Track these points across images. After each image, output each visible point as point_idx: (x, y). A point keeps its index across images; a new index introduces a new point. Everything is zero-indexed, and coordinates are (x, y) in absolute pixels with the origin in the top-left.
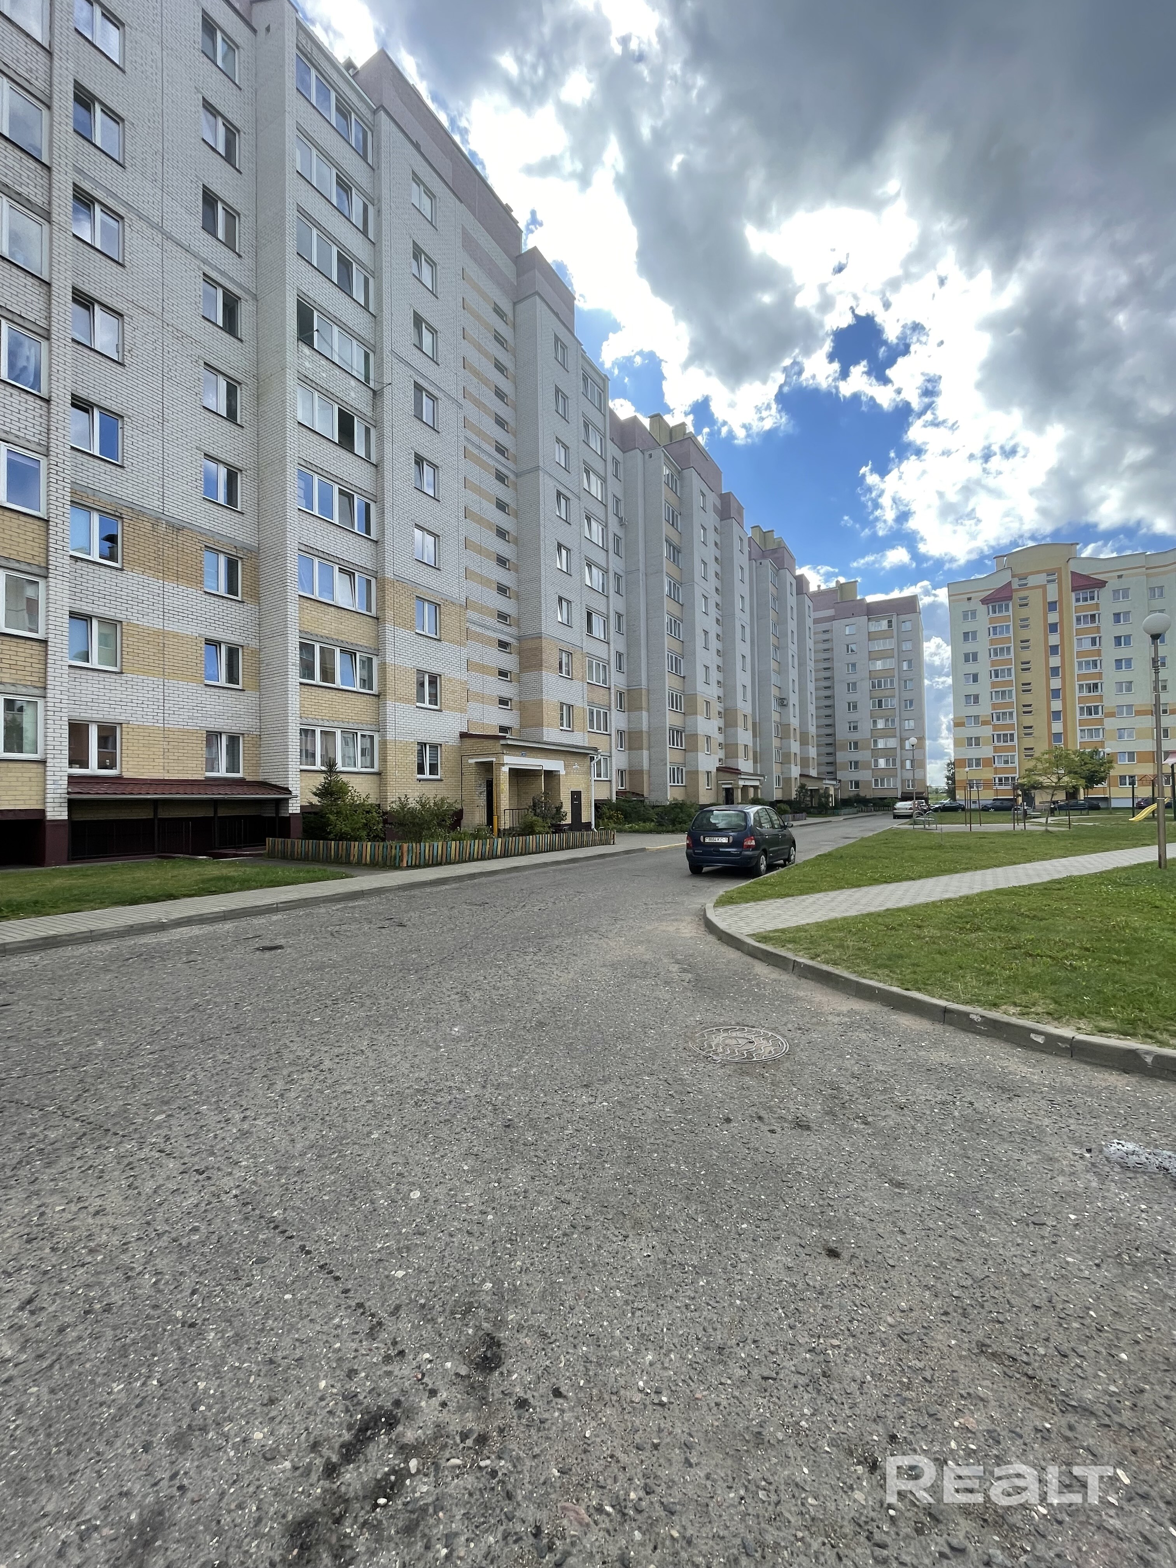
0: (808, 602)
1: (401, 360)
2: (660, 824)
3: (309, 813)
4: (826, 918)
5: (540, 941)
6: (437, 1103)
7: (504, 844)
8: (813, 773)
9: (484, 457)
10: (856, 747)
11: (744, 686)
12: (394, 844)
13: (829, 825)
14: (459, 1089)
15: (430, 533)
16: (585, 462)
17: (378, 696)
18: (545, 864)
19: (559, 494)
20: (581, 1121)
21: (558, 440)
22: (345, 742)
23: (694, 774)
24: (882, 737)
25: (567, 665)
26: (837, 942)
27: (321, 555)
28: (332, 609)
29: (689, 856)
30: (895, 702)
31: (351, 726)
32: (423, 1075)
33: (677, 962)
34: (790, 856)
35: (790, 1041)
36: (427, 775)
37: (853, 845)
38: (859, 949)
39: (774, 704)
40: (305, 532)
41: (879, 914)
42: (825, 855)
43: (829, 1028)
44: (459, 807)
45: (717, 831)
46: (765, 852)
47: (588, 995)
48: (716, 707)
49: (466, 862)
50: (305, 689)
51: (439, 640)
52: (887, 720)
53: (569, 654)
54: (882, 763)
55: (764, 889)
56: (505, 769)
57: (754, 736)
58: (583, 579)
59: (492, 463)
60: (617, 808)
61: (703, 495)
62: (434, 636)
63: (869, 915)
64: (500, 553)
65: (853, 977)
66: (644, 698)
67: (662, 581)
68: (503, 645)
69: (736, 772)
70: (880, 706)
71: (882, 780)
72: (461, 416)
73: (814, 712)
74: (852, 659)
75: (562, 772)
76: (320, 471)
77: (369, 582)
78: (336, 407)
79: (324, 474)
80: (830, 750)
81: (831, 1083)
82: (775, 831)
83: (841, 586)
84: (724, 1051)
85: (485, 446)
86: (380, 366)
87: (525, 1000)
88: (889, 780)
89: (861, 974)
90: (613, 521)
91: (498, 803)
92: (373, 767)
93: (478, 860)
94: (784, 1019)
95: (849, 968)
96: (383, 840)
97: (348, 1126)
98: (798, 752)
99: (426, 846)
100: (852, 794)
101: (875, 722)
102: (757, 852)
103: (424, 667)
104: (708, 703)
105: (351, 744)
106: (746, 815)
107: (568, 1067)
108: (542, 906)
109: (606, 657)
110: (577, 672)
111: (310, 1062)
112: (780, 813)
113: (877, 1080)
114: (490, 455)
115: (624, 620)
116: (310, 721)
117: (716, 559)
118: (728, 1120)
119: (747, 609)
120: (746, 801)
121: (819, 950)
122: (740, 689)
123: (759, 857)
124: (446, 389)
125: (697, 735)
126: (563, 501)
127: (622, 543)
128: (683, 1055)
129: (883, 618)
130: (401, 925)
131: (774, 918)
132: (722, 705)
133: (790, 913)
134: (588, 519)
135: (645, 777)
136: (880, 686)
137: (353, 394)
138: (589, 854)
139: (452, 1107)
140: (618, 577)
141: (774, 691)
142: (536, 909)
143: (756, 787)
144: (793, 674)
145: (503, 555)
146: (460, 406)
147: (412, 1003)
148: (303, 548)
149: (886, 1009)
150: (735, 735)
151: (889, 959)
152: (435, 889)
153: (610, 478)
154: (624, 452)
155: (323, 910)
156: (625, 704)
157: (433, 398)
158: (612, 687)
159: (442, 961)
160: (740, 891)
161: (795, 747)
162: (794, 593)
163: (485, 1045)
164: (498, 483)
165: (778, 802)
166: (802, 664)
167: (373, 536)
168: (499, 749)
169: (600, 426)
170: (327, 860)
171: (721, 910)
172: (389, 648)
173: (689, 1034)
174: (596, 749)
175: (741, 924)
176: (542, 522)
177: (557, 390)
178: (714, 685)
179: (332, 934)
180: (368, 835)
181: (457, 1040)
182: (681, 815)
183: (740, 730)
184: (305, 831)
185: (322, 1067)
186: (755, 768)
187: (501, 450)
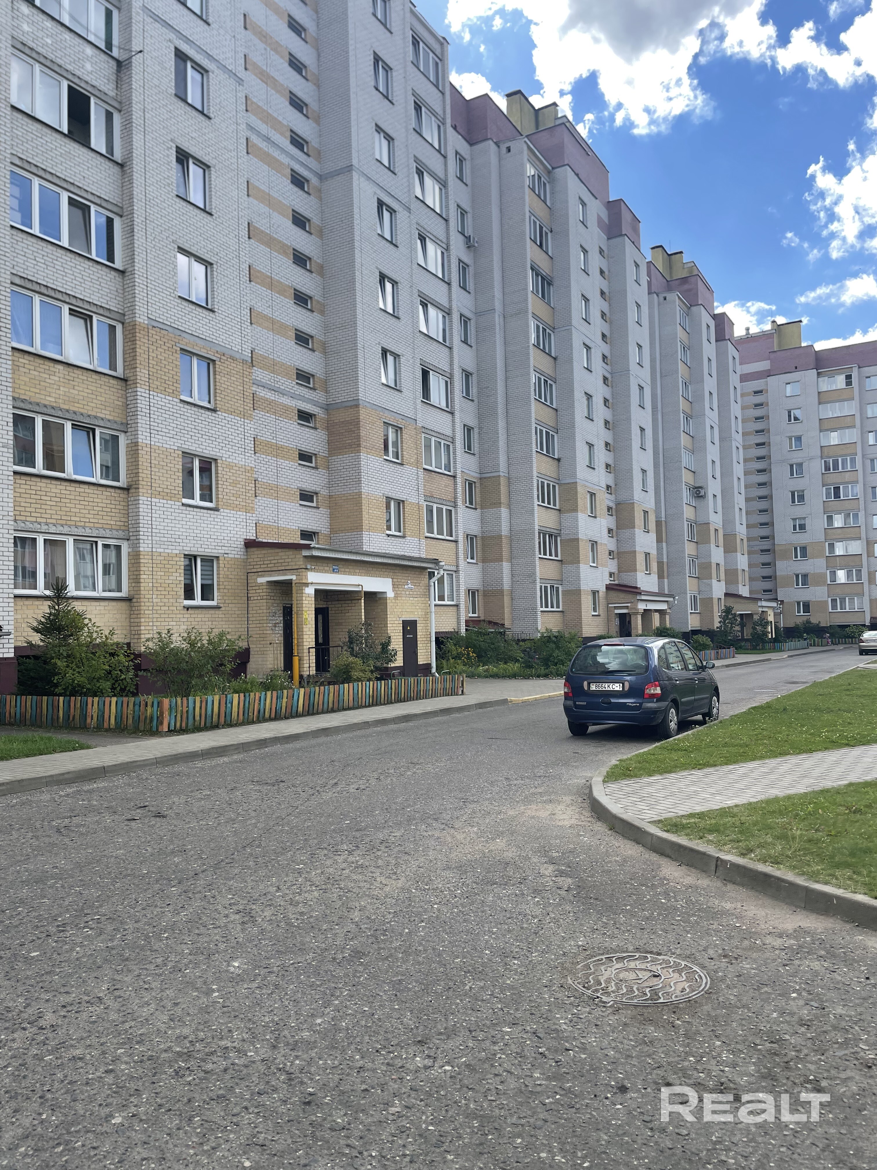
0: (732, 350)
1: (157, 18)
2: (529, 666)
3: (28, 657)
4: (763, 797)
5: (358, 834)
6: (206, 1072)
7: (308, 697)
8: (744, 591)
9: (276, 154)
10: (804, 554)
11: (644, 471)
12: (150, 699)
13: (767, 665)
14: (238, 1051)
15: (199, 259)
16: (416, 160)
17: (127, 489)
18: (366, 724)
19: (381, 204)
20: (413, 1094)
21: (379, 129)
22: (80, 555)
23: (575, 594)
24: (840, 540)
25: (395, 444)
26: (778, 832)
27: (43, 290)
28: (60, 367)
29: (567, 710)
30: (859, 489)
31: (88, 532)
32: (186, 1031)
33: (552, 861)
34: (711, 708)
35: (712, 975)
36: (198, 601)
37: (800, 693)
38: (810, 841)
39: (686, 495)
40: (20, 260)
41: (838, 791)
42: (761, 707)
43: (768, 954)
44: (244, 645)
45: (608, 674)
46: (675, 703)
47: (425, 911)
48: (604, 500)
49: (253, 722)
50: (22, 480)
51: (214, 410)
52: (847, 516)
53: (398, 429)
54: (841, 576)
55: (674, 756)
56: (310, 591)
57: (659, 540)
58: (416, 323)
59: (285, 160)
60: (468, 643)
61: (584, 204)
62: (205, 404)
63: (824, 792)
64: (298, 287)
65: (800, 881)
66: (503, 489)
67: (527, 326)
68: (304, 417)
69: (633, 591)
70: (837, 495)
71: (843, 601)
72: (241, 95)
73: (743, 505)
74: (796, 429)
75: (390, 594)
76: (41, 173)
77: (113, 328)
78: (65, 84)
79: (48, 177)
80: (766, 558)
81: (770, 1033)
82: (689, 674)
83: (778, 328)
84: (619, 988)
85: (276, 137)
86: (127, 26)
87: (335, 919)
88: (852, 600)
89: (814, 876)
90: (457, 243)
91: (300, 638)
92: (119, 590)
93: (270, 719)
94: (704, 943)
95: (795, 867)
96: (135, 694)
97: (79, 1107)
98: (722, 563)
99: (196, 701)
100: (799, 621)
101: (830, 519)
102: (663, 704)
103: (192, 447)
104: (592, 495)
105: (88, 558)
106: (647, 653)
107: (395, 1015)
108: (362, 785)
109: (449, 432)
110: (408, 453)
111: (25, 1016)
112: (697, 648)
113: (835, 1028)
114: (283, 150)
115: (474, 380)
116: (29, 526)
117: (602, 293)
118: (623, 1089)
119: (647, 363)
120: (648, 631)
121: (752, 843)
122: (637, 476)
123: (666, 711)
124: (220, 58)
125: (577, 540)
126: (386, 215)
127: (471, 271)
128: (559, 995)
129: (839, 372)
130: (159, 815)
131: (689, 797)
132: (612, 497)
133: (712, 790)
134: (423, 239)
135: (507, 600)
136: (836, 467)
137: (88, 67)
138: (429, 709)
139: (227, 1077)
140: (465, 320)
141: (687, 477)
142: (352, 789)
143: (661, 612)
144: (713, 452)
145: (303, 290)
146: (240, 81)
147: (172, 927)
148: (17, 281)
149: (848, 926)
150: (633, 538)
151: (852, 854)
152: (209, 763)
153: (453, 181)
154: (471, 144)
155: (46, 797)
156: (477, 497)
157: (202, 70)
158: (459, 475)
159: (217, 866)
160: (642, 760)
161: (717, 555)
162: (713, 339)
163: (277, 986)
164: (296, 189)
165: (695, 632)
166: (725, 438)
167: (118, 264)
168: (301, 563)
169: (438, 108)
170: (54, 725)
171: (613, 786)
172: (142, 422)
173: (567, 965)
174: (436, 562)
175: (642, 806)
176: (357, 244)
177: (377, 59)
178: (601, 469)
179: (58, 831)
180: (113, 688)
181: (237, 979)
182: (556, 653)
183: (639, 532)
184: (20, 683)
185: (42, 1023)
186: (661, 585)
187: (298, 142)
